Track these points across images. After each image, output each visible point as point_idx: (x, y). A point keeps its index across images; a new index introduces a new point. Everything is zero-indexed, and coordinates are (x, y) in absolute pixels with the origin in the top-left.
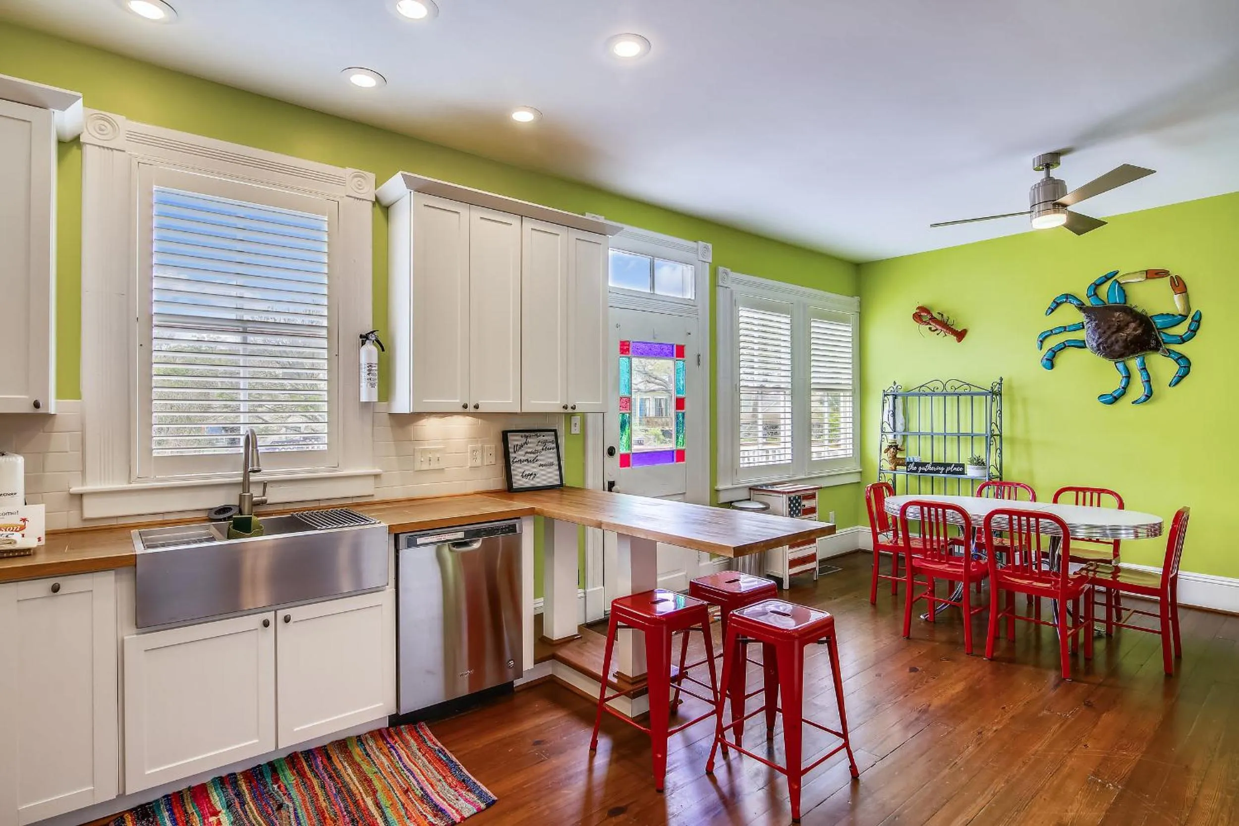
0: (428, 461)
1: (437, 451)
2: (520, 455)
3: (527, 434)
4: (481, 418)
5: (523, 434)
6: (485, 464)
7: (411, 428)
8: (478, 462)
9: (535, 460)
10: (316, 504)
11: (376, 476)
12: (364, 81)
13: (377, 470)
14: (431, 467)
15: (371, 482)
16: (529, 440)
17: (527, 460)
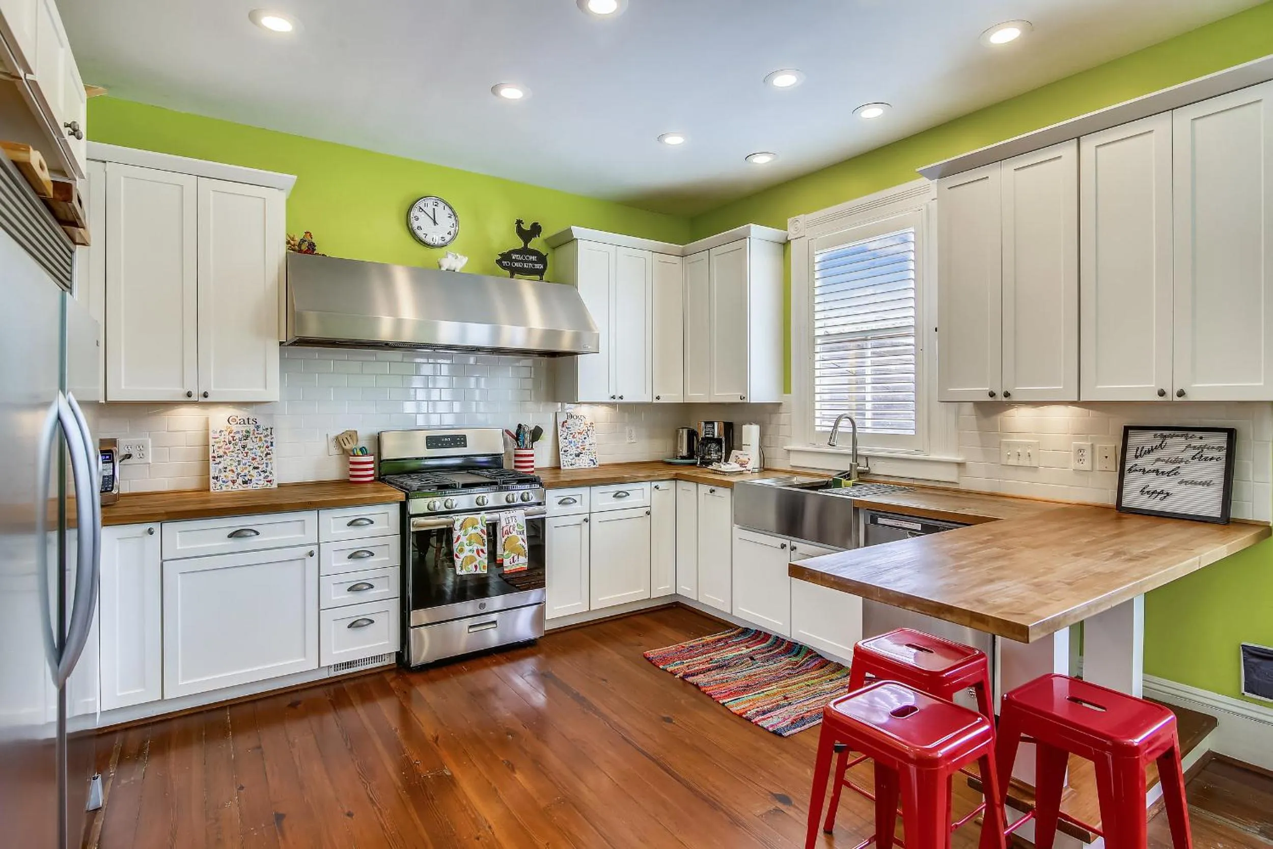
0: (1017, 456)
1: (1029, 445)
2: (1145, 462)
3: (1166, 433)
4: (1092, 409)
5: (1159, 433)
6: (1098, 469)
7: (999, 417)
8: (1086, 465)
9: (1175, 472)
10: (911, 482)
11: (960, 465)
12: (873, 113)
13: (960, 459)
14: (1021, 463)
15: (955, 469)
16: (1168, 441)
17: (1157, 471)
